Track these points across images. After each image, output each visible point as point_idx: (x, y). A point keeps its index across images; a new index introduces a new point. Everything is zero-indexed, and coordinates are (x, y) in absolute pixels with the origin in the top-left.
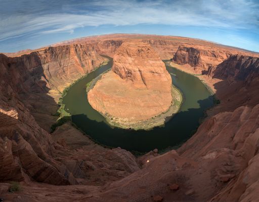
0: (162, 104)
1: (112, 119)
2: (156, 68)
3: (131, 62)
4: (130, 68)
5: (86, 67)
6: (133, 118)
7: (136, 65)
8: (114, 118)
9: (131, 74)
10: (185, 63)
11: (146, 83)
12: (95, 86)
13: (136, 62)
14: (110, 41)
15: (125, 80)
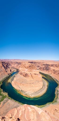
0: (40, 85)
1: (24, 92)
2: (36, 73)
3: (27, 70)
4: (27, 73)
5: (8, 72)
6: (31, 91)
7: (29, 71)
8: (25, 92)
9: (28, 75)
10: (44, 70)
11: (33, 78)
12: (14, 80)
13: (29, 70)
14: (16, 62)
15: (25, 77)
